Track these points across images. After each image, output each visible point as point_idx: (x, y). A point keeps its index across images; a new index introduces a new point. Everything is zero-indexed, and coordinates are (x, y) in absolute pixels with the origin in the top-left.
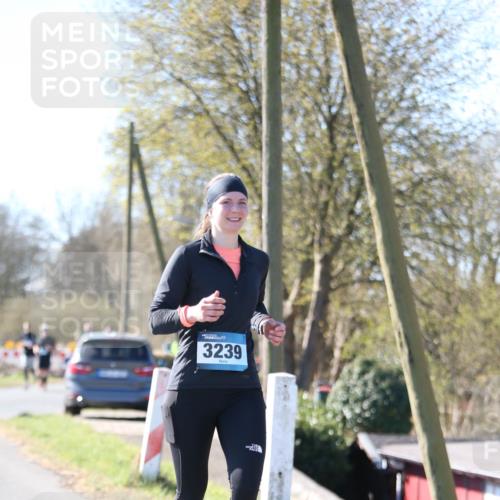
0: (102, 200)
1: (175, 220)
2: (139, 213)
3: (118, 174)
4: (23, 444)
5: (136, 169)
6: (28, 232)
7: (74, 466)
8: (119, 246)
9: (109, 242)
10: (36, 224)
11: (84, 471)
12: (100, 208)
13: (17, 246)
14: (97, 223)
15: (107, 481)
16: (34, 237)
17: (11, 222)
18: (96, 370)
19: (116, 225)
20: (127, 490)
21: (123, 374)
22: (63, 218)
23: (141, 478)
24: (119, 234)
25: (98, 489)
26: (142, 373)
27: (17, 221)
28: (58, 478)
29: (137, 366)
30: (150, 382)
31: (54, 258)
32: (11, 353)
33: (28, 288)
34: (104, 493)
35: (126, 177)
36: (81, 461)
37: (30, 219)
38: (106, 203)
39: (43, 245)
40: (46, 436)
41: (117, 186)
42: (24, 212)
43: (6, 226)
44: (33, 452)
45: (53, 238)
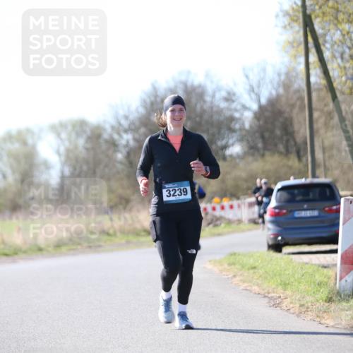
0: (284, 70)
1: (347, 79)
2: (316, 77)
3: (295, 45)
4: (235, 276)
5: (310, 39)
6: (223, 105)
7: (280, 289)
8: (302, 108)
9: (293, 106)
10: (230, 98)
11: (289, 292)
12: (283, 77)
13: (216, 117)
14: (281, 91)
15: (310, 299)
16: (229, 109)
17: (208, 99)
18: (292, 211)
19: (298, 91)
20: (327, 304)
21: (315, 213)
22: (252, 90)
23: (338, 293)
24: (301, 99)
25: (302, 306)
26: (331, 211)
27: (213, 96)
28: (267, 300)
29: (326, 205)
30: (339, 218)
31: (247, 126)
32: (218, 207)
33: (228, 152)
34: (308, 308)
35: (302, 47)
36: (285, 285)
37: (224, 94)
38: (287, 74)
39: (237, 115)
40: (255, 268)
41: (295, 57)
42: (219, 89)
43: (205, 102)
44: (244, 282)
45: (245, 108)
